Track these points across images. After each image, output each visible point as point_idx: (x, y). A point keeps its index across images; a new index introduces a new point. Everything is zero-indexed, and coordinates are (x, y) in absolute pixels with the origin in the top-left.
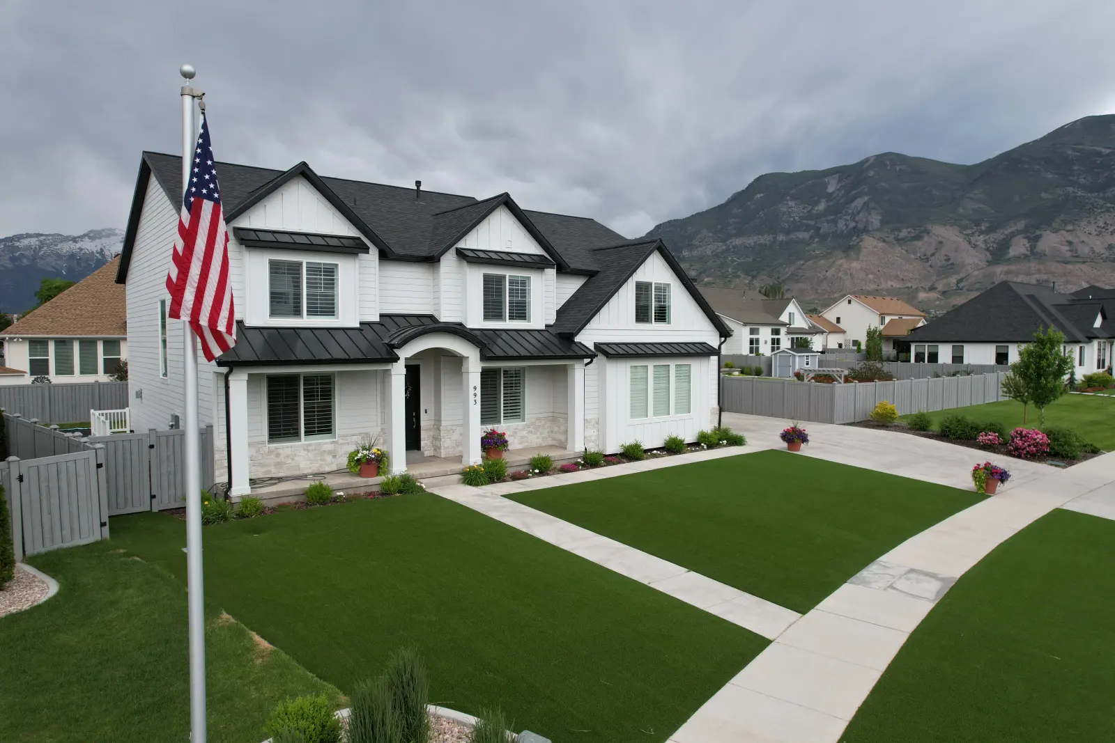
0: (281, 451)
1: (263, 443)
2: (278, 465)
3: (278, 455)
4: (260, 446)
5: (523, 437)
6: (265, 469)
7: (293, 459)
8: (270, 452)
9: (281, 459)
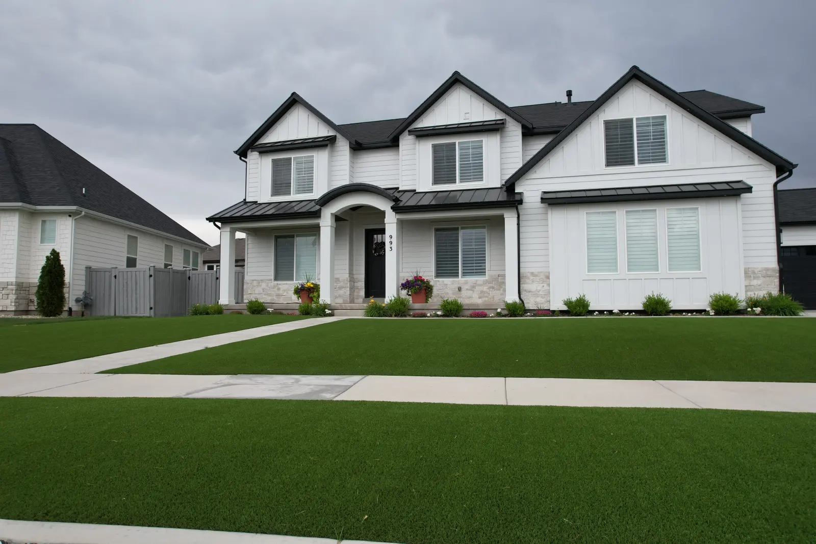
0: (280, 286)
1: (271, 280)
2: (278, 295)
3: (279, 289)
4: (269, 282)
5: (482, 292)
6: (270, 298)
7: (287, 293)
8: (274, 287)
9: (281, 292)
